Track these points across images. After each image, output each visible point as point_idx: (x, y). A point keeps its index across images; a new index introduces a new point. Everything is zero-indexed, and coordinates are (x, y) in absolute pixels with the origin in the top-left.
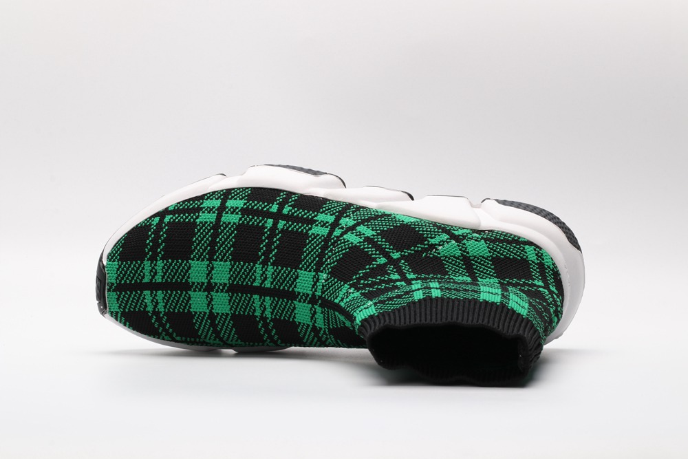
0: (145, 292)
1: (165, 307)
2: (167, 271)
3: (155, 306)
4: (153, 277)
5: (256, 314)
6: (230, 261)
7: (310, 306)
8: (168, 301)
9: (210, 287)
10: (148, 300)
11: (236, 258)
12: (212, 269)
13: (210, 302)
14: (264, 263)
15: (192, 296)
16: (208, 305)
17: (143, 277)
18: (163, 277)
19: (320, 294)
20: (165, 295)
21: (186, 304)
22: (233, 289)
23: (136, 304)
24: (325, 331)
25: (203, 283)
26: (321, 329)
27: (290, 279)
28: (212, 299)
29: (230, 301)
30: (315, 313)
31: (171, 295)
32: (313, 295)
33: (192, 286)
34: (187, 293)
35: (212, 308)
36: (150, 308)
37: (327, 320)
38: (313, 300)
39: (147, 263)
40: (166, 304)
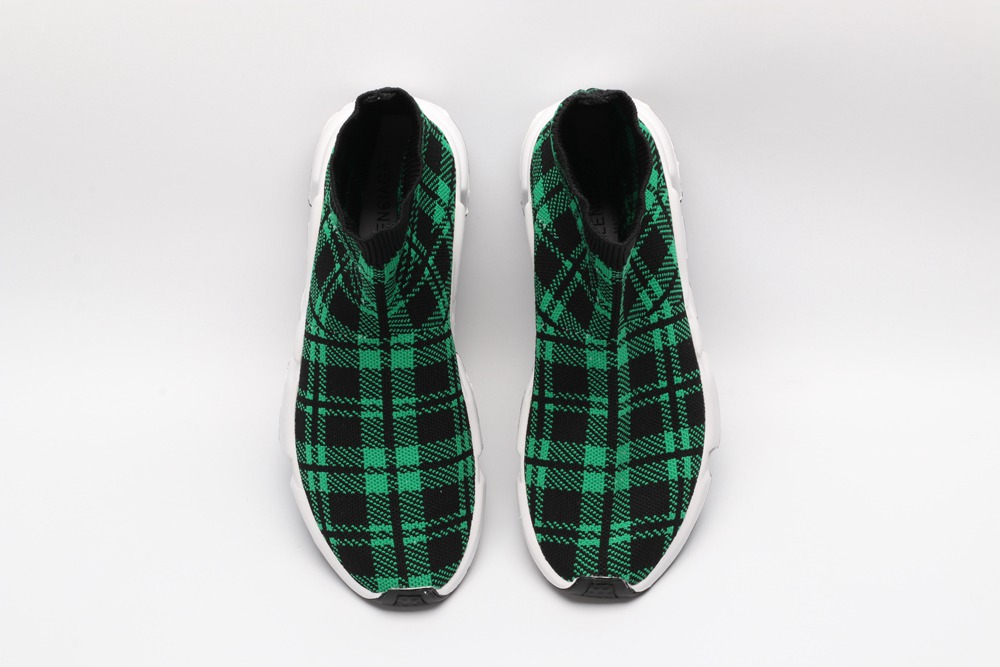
0: (405, 544)
1: (420, 521)
2: (379, 519)
3: (420, 532)
4: (387, 535)
5: (415, 416)
6: (362, 448)
7: (392, 350)
8: (413, 517)
9: (392, 470)
10: (414, 540)
11: (357, 442)
12: (372, 468)
13: (408, 469)
14: (359, 409)
15: (403, 490)
16: (412, 471)
17: (389, 546)
18: (386, 524)
19: (378, 339)
20: (406, 520)
21: (414, 496)
22: (390, 443)
23: (420, 554)
24: (418, 333)
25: (389, 477)
26: (416, 338)
27: (370, 377)
28: (405, 467)
29: (404, 446)
30: (399, 344)
31: (406, 514)
32: (380, 347)
33: (392, 490)
34: (401, 495)
35: (415, 466)
36: (424, 538)
37: (405, 330)
38: (386, 348)
39: (374, 543)
40: (416, 519)
